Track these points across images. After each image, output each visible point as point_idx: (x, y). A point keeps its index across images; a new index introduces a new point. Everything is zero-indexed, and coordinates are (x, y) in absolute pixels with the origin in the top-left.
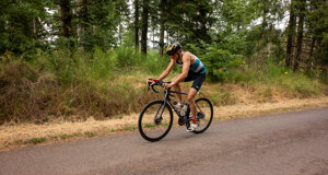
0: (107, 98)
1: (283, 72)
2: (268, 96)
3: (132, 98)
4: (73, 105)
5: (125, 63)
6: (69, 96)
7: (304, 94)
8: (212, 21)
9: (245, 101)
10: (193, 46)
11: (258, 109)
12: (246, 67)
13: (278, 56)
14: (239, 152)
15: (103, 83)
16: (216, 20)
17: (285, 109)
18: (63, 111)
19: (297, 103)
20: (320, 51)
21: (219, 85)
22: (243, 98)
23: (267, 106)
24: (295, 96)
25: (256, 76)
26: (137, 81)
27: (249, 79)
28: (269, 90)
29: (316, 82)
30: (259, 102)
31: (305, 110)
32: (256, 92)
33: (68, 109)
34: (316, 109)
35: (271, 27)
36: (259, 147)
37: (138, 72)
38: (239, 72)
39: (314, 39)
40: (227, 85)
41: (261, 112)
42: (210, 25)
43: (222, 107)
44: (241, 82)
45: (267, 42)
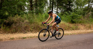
4: (33, 29)
6: (32, 26)
8: (72, 5)
9: (83, 29)
10: (66, 13)
12: (83, 19)
14: (81, 44)
16: (73, 5)
18: (30, 30)
21: (74, 24)
22: (82, 28)
23: (89, 31)
25: (86, 22)
27: (84, 22)
28: (90, 26)
30: (87, 29)
32: (86, 26)
33: (32, 30)
35: (91, 7)
36: (87, 43)
37: (51, 20)
38: (81, 20)
40: (77, 24)
42: (72, 7)
43: (75, 31)
44: (81, 23)
45: (90, 11)
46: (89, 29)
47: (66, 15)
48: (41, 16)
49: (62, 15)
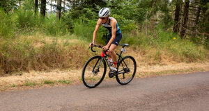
0: (8, 55)
1: (171, 38)
2: (158, 59)
3: (32, 56)
5: (25, 24)
7: (190, 58)
11: (149, 71)
13: (166, 23)
15: (5, 42)
17: (174, 71)
19: (184, 66)
20: (204, 20)
23: (157, 68)
24: (182, 60)
25: (147, 41)
26: (37, 41)
28: (159, 54)
29: (201, 48)
30: (150, 64)
31: (192, 72)
32: (147, 55)
34: (202, 72)
36: (151, 104)
37: (37, 33)
39: (199, 8)
41: (152, 73)
44: (133, 46)
45: (157, 10)
46: (155, 64)
47: (89, 16)
48: (5, 19)
49: (75, 17)
